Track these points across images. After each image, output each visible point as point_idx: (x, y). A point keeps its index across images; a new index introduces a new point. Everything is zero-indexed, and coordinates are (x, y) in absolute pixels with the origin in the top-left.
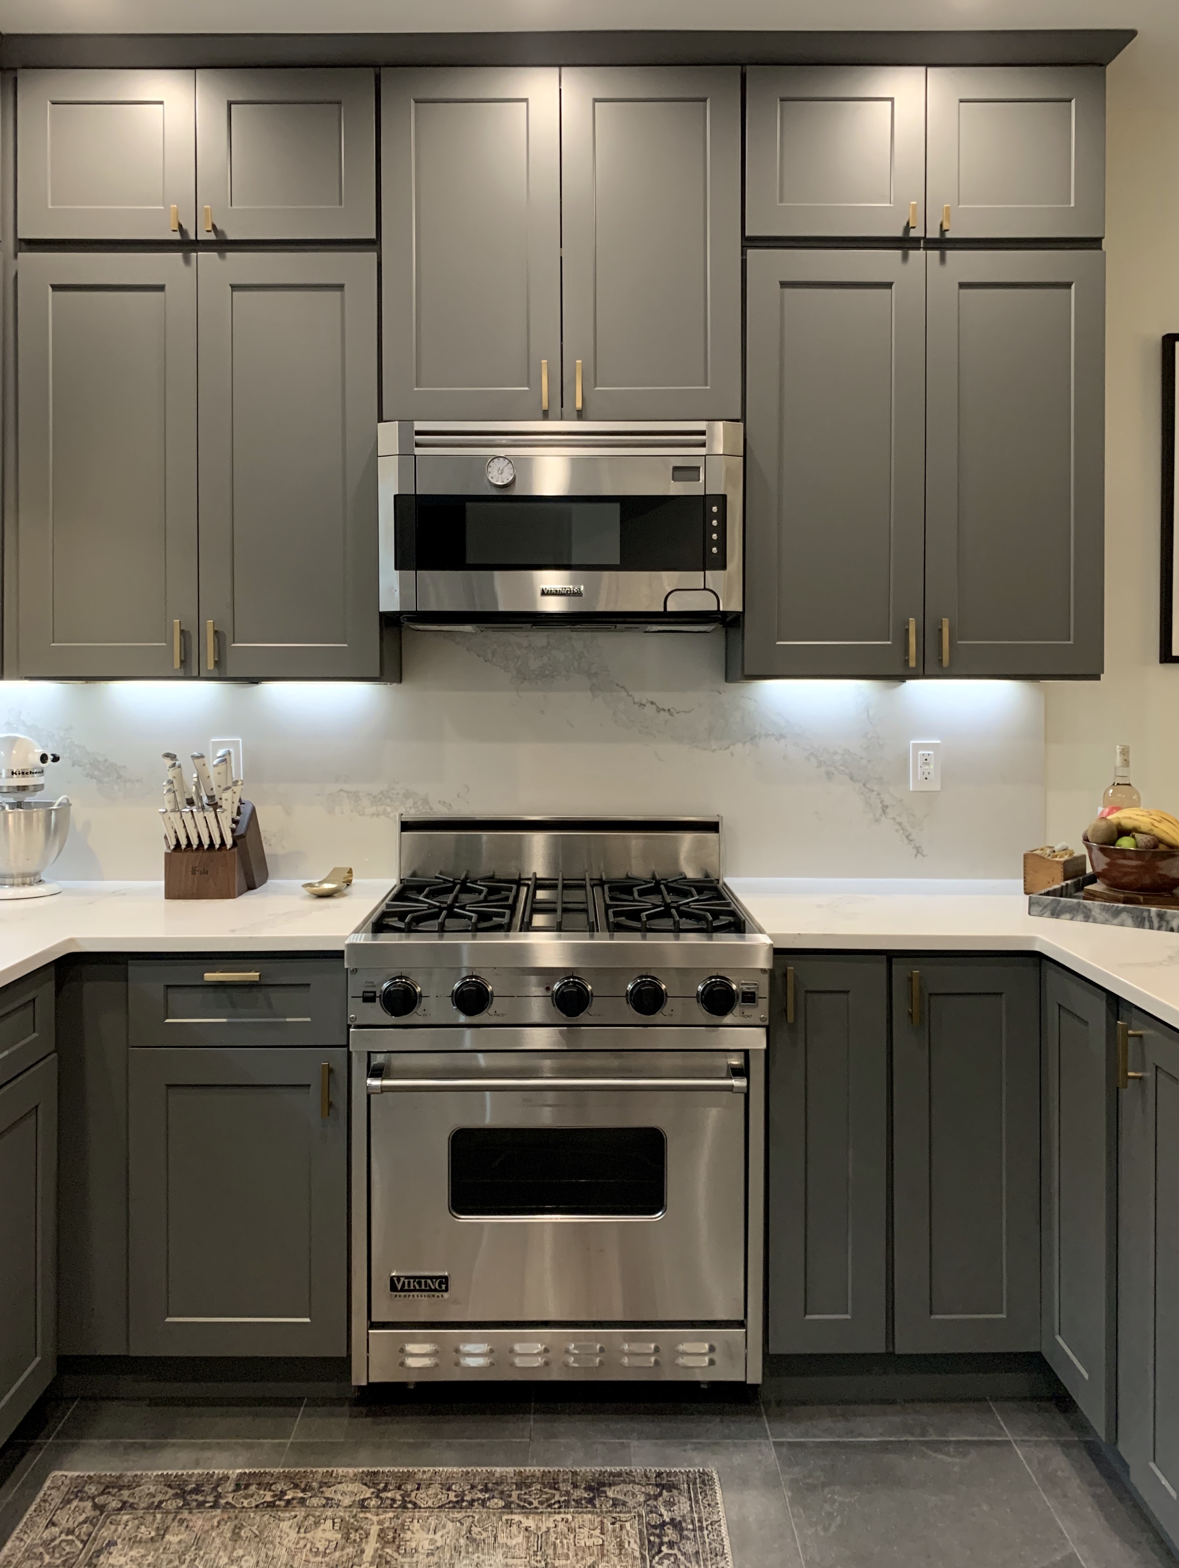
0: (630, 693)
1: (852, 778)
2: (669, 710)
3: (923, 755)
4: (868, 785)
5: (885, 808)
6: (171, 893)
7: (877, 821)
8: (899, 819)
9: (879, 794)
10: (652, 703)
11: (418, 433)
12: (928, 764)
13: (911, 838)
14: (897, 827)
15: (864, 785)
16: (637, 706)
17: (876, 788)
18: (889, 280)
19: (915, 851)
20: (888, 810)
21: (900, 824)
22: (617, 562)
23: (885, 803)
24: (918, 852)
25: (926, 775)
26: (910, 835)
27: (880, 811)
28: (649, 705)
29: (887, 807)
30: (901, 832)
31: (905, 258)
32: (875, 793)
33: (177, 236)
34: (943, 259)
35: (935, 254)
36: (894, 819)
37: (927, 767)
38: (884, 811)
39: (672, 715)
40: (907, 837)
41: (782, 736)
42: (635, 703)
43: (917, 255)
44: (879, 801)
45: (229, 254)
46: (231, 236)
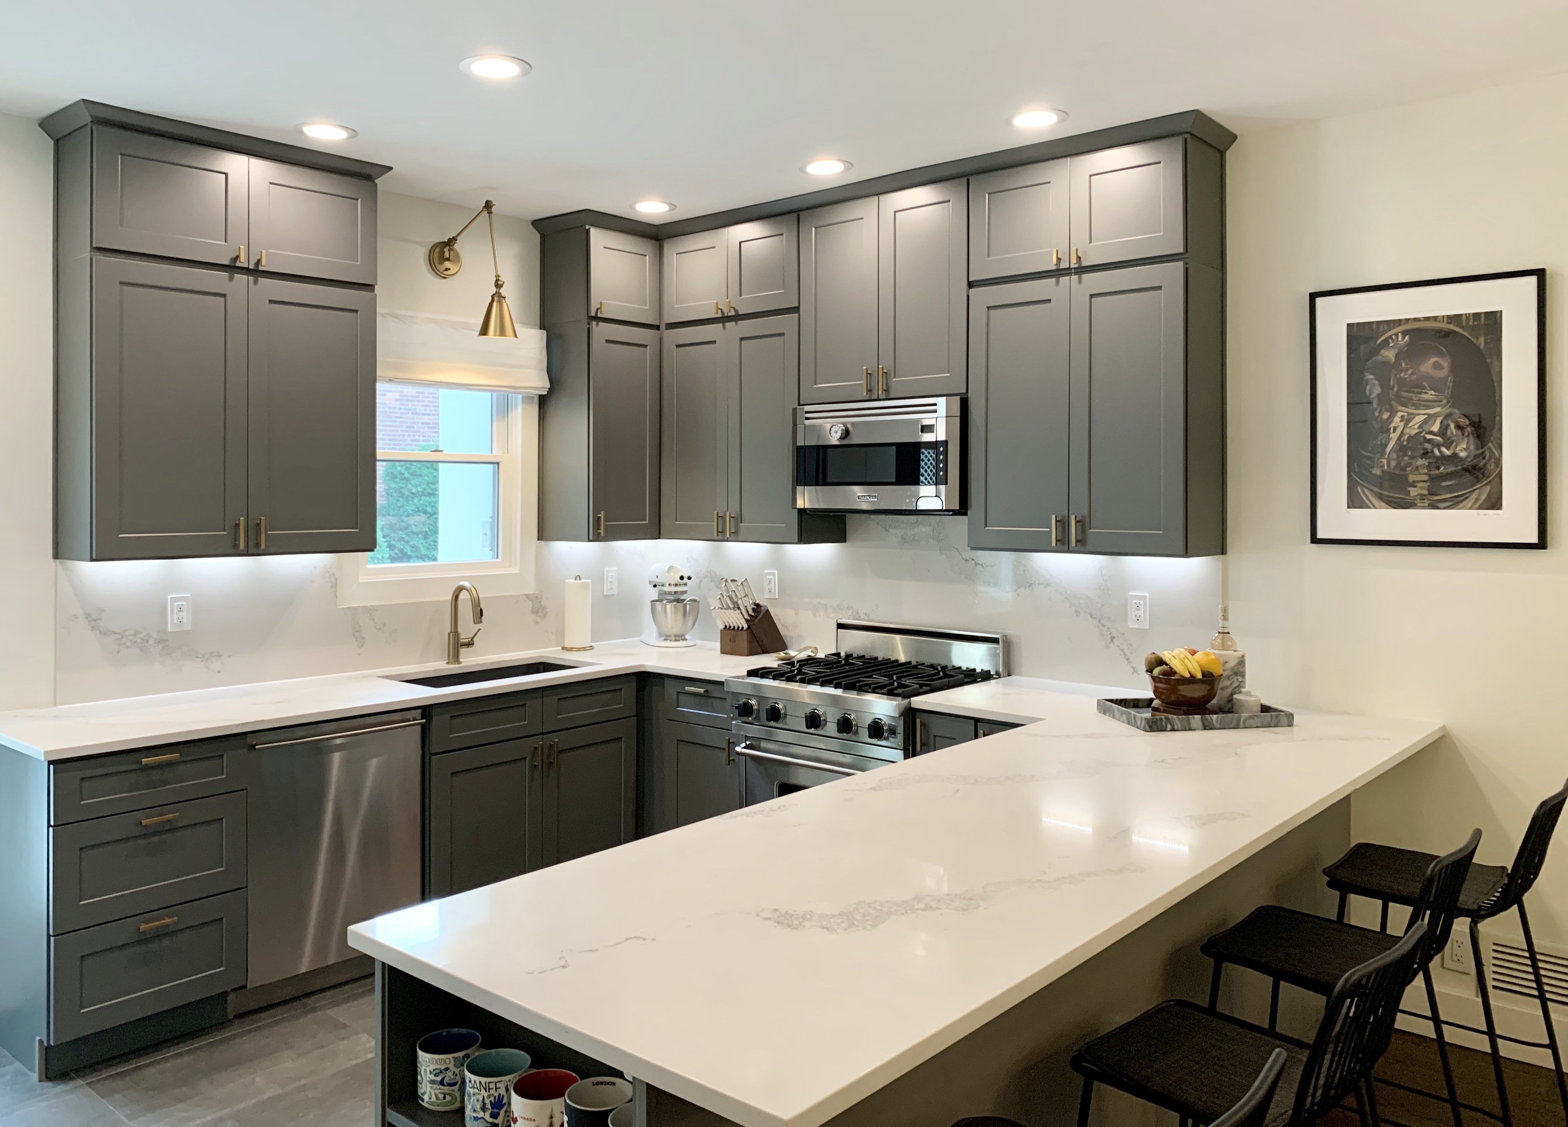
0: (961, 553)
1: (1091, 616)
2: (982, 565)
3: (1136, 603)
4: (1102, 622)
5: (1113, 638)
6: (724, 651)
7: (1108, 647)
8: (1121, 647)
9: (1108, 628)
10: (973, 560)
11: (807, 412)
12: (1139, 610)
13: (1129, 660)
14: (1122, 653)
15: (1099, 621)
16: (964, 561)
17: (1107, 624)
18: (1049, 298)
19: (1132, 670)
20: (1114, 640)
21: (1122, 650)
22: (894, 480)
23: (1113, 635)
24: (1134, 671)
25: (1138, 618)
26: (1129, 658)
27: (1110, 640)
28: (970, 560)
29: (1114, 637)
30: (1123, 656)
31: (1058, 283)
32: (1106, 627)
33: (719, 315)
34: (1080, 281)
35: (1075, 278)
36: (1118, 646)
37: (1138, 612)
38: (1112, 641)
39: (983, 568)
40: (1127, 659)
41: (1048, 585)
42: (963, 559)
43: (1064, 280)
44: (1108, 633)
45: (739, 322)
46: (741, 312)
